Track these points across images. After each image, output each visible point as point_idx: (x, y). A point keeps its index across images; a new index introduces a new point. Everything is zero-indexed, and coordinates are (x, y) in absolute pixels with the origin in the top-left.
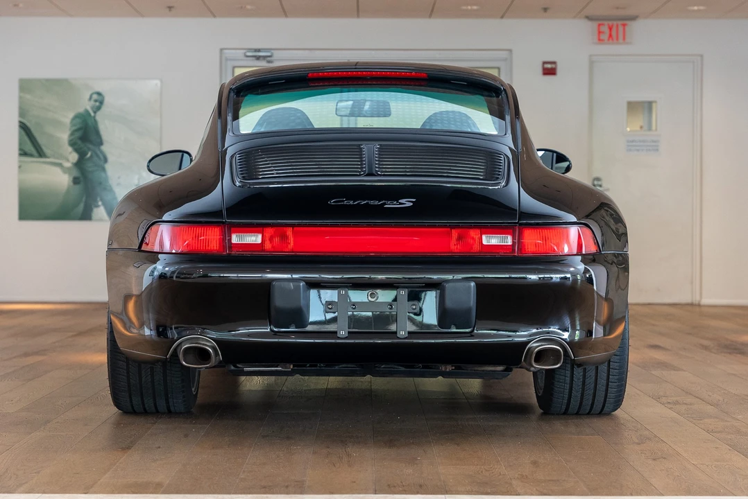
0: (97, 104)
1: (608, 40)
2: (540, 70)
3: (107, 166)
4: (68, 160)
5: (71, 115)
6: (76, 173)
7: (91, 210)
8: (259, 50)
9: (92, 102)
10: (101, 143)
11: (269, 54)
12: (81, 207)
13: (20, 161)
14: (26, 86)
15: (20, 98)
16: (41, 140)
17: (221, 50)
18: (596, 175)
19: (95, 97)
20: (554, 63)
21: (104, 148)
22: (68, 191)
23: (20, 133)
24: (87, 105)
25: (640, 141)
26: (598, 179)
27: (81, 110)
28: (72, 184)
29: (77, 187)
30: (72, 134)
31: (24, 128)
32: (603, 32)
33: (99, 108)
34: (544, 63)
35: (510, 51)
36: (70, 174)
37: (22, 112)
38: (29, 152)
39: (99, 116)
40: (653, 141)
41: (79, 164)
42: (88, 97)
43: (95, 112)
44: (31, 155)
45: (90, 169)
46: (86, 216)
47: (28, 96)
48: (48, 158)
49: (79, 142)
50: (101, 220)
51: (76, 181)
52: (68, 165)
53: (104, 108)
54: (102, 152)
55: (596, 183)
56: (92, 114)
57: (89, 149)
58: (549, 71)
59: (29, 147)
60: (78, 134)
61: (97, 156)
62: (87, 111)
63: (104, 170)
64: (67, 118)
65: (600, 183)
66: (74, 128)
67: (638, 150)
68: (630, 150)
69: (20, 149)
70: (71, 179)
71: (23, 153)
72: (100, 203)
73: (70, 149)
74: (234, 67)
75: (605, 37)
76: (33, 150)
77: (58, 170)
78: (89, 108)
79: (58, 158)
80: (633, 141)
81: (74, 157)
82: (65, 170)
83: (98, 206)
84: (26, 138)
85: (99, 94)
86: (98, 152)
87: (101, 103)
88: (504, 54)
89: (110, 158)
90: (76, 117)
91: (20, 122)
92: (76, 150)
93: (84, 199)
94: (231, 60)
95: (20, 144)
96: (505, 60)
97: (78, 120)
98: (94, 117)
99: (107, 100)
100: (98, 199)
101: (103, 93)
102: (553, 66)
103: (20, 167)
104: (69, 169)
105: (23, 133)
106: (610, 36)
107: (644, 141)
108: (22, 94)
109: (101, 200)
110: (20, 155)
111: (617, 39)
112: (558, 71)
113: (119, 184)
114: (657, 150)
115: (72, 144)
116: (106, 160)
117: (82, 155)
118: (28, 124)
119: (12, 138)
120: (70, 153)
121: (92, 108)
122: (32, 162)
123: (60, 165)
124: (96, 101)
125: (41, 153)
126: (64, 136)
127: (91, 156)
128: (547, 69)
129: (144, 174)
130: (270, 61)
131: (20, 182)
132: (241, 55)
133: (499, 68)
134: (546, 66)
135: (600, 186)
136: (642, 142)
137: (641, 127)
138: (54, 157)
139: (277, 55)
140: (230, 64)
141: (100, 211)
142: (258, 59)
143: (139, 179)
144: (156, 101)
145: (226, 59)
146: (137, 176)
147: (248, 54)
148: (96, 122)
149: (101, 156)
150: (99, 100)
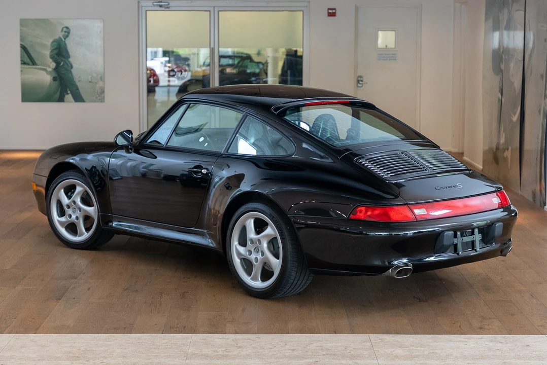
0: (66, 34)
2: (326, 14)
3: (72, 70)
4: (50, 67)
5: (51, 40)
6: (55, 75)
7: (64, 96)
8: (161, 2)
9: (63, 33)
10: (69, 57)
11: (167, 4)
12: (58, 94)
13: (21, 68)
14: (24, 23)
15: (21, 30)
16: (34, 55)
17: (139, 2)
18: (359, 74)
19: (65, 29)
20: (335, 9)
21: (70, 60)
22: (50, 84)
23: (21, 51)
24: (60, 34)
26: (360, 77)
27: (57, 37)
28: (52, 81)
29: (55, 82)
30: (52, 52)
31: (23, 48)
33: (67, 36)
34: (329, 9)
35: (309, 2)
36: (51, 75)
37: (22, 39)
38: (27, 62)
39: (68, 41)
40: (393, 54)
41: (56, 69)
42: (61, 30)
43: (65, 39)
44: (28, 64)
45: (63, 72)
46: (61, 99)
47: (25, 29)
48: (39, 65)
49: (56, 56)
50: (70, 102)
51: (54, 79)
52: (49, 70)
53: (70, 36)
54: (70, 62)
55: (359, 79)
56: (64, 40)
57: (62, 60)
58: (332, 14)
59: (27, 59)
60: (55, 52)
61: (67, 64)
62: (60, 38)
63: (71, 72)
64: (49, 42)
65: (361, 79)
66: (52, 48)
67: (384, 60)
68: (380, 60)
69: (22, 61)
70: (52, 78)
72: (69, 92)
73: (51, 60)
74: (146, 11)
76: (30, 63)
77: (44, 72)
78: (61, 36)
79: (44, 66)
80: (381, 55)
81: (53, 65)
82: (48, 73)
83: (68, 94)
84: (25, 54)
85: (67, 28)
86: (67, 62)
87: (69, 33)
88: (306, 4)
89: (75, 66)
90: (54, 41)
91: (21, 44)
92: (55, 61)
93: (60, 89)
94: (145, 7)
95: (21, 57)
96: (306, 7)
97: (55, 43)
98: (65, 41)
99: (72, 31)
100: (68, 90)
101: (70, 28)
102: (334, 11)
103: (21, 71)
104: (50, 72)
105: (23, 51)
107: (387, 54)
108: (22, 28)
109: (70, 90)
110: (22, 64)
112: (337, 14)
113: (79, 81)
114: (396, 60)
115: (52, 57)
116: (72, 67)
117: (58, 64)
118: (26, 46)
119: (16, 54)
120: (51, 63)
121: (63, 36)
122: (29, 68)
123: (45, 70)
124: (65, 32)
125: (34, 63)
126: (47, 53)
127: (63, 64)
128: (330, 13)
129: (95, 75)
130: (168, 8)
131: (22, 80)
132: (150, 4)
133: (303, 11)
134: (330, 11)
135: (362, 81)
136: (387, 55)
137: (386, 46)
138: (41, 65)
139: (172, 4)
140: (144, 9)
141: (69, 97)
142: (161, 6)
143: (91, 78)
144: (101, 32)
145: (142, 7)
146: (90, 76)
147: (155, 4)
148: (65, 44)
149: (69, 65)
150: (67, 32)
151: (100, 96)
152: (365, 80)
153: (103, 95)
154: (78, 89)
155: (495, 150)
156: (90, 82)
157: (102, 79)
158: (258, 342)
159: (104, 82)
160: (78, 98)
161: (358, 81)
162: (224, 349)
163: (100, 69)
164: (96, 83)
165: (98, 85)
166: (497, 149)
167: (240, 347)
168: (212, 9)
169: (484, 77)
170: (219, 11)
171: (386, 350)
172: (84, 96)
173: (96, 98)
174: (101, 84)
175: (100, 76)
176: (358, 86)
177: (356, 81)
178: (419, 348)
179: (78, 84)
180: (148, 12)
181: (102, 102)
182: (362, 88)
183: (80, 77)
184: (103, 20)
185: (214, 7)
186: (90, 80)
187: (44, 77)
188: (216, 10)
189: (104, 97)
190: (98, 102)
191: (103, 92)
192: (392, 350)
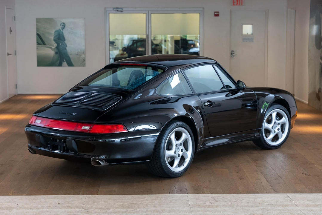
0: (63, 27)
1: (237, 5)
2: (214, 15)
3: (67, 48)
4: (53, 46)
5: (54, 31)
6: (56, 50)
7: (62, 63)
8: (118, 8)
9: (61, 26)
10: (65, 40)
11: (121, 9)
12: (58, 62)
13: (37, 47)
14: (38, 20)
15: (37, 25)
16: (44, 39)
17: (105, 8)
18: (232, 50)
19: (62, 24)
20: (218, 12)
21: (66, 42)
22: (54, 56)
24: (59, 27)
25: (247, 38)
26: (233, 51)
27: (57, 29)
28: (55, 54)
29: (57, 55)
30: (54, 37)
31: (38, 35)
32: (235, 2)
33: (64, 28)
34: (215, 12)
35: (204, 8)
37: (37, 30)
40: (251, 38)
41: (57, 47)
42: (60, 24)
43: (62, 30)
44: (41, 44)
45: (61, 49)
46: (60, 65)
47: (39, 24)
48: (47, 45)
49: (57, 40)
50: (65, 66)
51: (56, 53)
52: (53, 48)
53: (66, 28)
55: (232, 52)
56: (61, 30)
57: (61, 42)
58: (217, 15)
59: (40, 42)
60: (57, 37)
61: (64, 44)
62: (60, 29)
64: (53, 32)
65: (233, 52)
66: (55, 35)
67: (246, 41)
68: (244, 41)
69: (37, 42)
70: (55, 52)
71: (38, 44)
72: (65, 61)
73: (54, 42)
74: (109, 13)
75: (235, 3)
76: (42, 43)
77: (50, 49)
78: (60, 28)
80: (245, 38)
81: (56, 45)
82: (52, 49)
83: (64, 62)
84: (39, 39)
85: (64, 23)
88: (202, 9)
89: (68, 45)
90: (56, 31)
91: (37, 33)
92: (56, 43)
93: (59, 59)
96: (202, 11)
99: (67, 25)
100: (64, 59)
101: (65, 23)
102: (218, 13)
103: (37, 48)
104: (54, 49)
105: (38, 37)
106: (237, 3)
108: (37, 23)
110: (37, 44)
111: (240, 4)
112: (220, 15)
113: (71, 54)
114: (253, 41)
115: (55, 40)
116: (66, 46)
117: (58, 44)
118: (40, 34)
119: (34, 38)
120: (54, 44)
121: (61, 28)
122: (42, 47)
123: (51, 48)
124: (63, 26)
125: (44, 44)
126: (52, 38)
127: (61, 45)
129: (80, 51)
130: (122, 11)
131: (37, 54)
132: (112, 9)
133: (200, 13)
134: (216, 13)
135: (234, 53)
136: (248, 39)
137: (248, 33)
138: (49, 45)
139: (124, 9)
140: (108, 12)
141: (65, 63)
142: (118, 11)
143: (78, 52)
144: (83, 26)
145: (107, 11)
146: (77, 52)
147: (114, 9)
148: (63, 33)
149: (65, 45)
150: (64, 25)
151: (83, 63)
152: (235, 53)
153: (84, 63)
154: (70, 59)
155: (317, 92)
156: (77, 55)
157: (84, 53)
158: (226, 198)
159: (85, 55)
160: (70, 64)
161: (232, 54)
162: (209, 202)
163: (83, 47)
164: (80, 55)
165: (81, 57)
166: (319, 91)
167: (217, 201)
168: (147, 12)
169: (309, 51)
170: (151, 13)
171: (300, 202)
172: (73, 63)
173: (81, 64)
174: (83, 56)
175: (83, 51)
176: (231, 57)
177: (230, 53)
178: (318, 201)
179: (70, 56)
180: (110, 14)
181: (84, 66)
182: (234, 58)
183: (71, 52)
184: (85, 19)
185: (148, 11)
186: (77, 54)
187: (50, 52)
188: (150, 12)
189: (85, 64)
190: (82, 66)
191: (84, 60)
192: (304, 202)
